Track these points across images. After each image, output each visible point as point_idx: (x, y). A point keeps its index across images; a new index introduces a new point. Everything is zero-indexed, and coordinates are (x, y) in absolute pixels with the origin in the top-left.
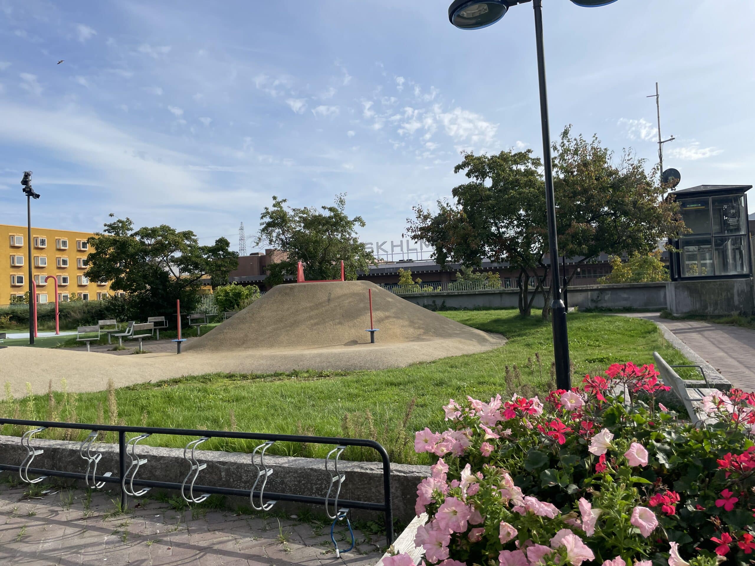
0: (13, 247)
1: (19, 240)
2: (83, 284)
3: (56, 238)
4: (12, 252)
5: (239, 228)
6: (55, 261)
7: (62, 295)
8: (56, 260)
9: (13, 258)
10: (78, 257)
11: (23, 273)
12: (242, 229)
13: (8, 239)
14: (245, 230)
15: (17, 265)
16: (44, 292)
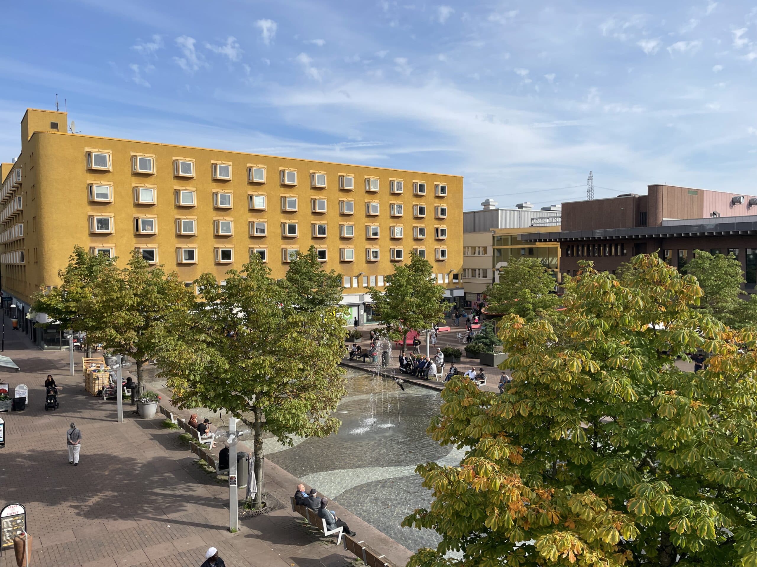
0: (315, 188)
1: (321, 178)
2: (396, 237)
3: (366, 177)
4: (314, 195)
5: (587, 178)
6: (364, 207)
7: (372, 251)
8: (365, 205)
9: (313, 201)
10: (391, 202)
11: (326, 222)
12: (590, 179)
13: (309, 178)
14: (594, 180)
15: (318, 211)
16: (350, 246)
